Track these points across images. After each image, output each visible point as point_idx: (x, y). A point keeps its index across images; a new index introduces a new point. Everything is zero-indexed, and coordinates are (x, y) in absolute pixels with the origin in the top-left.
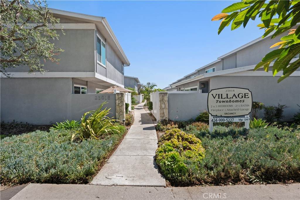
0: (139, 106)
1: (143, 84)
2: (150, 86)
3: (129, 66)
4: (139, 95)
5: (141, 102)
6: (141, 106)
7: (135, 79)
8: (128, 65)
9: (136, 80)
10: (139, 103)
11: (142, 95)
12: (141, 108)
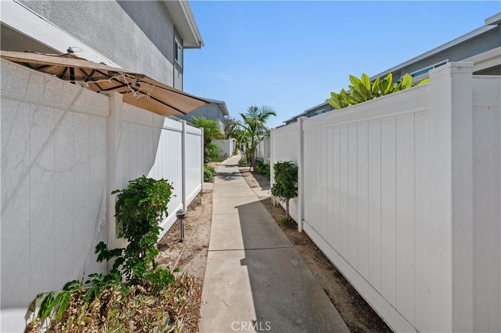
0: (227, 166)
1: (234, 119)
2: (258, 114)
3: (199, 47)
4: (228, 138)
5: (231, 154)
6: (231, 166)
7: (218, 104)
8: (198, 45)
9: (221, 107)
10: (226, 157)
11: (232, 139)
12: (234, 174)
